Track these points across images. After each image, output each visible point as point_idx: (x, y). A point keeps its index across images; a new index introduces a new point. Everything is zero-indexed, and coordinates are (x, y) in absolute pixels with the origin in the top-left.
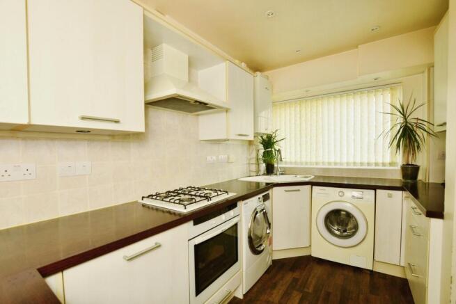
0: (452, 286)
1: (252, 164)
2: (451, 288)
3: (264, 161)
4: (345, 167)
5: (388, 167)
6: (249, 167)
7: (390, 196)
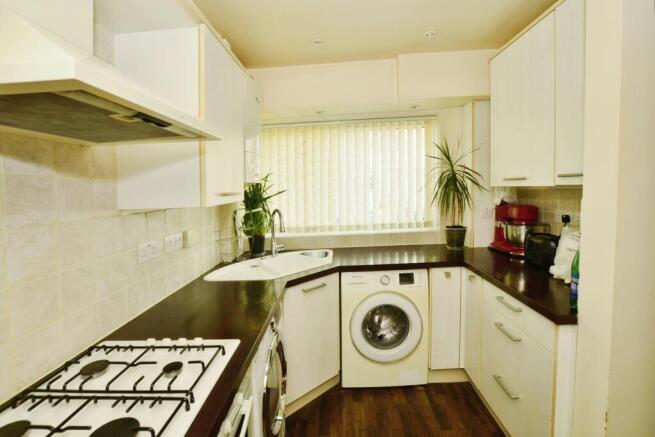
0: (605, 425)
1: (227, 240)
2: (606, 429)
3: (247, 233)
4: (371, 231)
5: (423, 229)
6: (220, 245)
7: (448, 275)
